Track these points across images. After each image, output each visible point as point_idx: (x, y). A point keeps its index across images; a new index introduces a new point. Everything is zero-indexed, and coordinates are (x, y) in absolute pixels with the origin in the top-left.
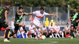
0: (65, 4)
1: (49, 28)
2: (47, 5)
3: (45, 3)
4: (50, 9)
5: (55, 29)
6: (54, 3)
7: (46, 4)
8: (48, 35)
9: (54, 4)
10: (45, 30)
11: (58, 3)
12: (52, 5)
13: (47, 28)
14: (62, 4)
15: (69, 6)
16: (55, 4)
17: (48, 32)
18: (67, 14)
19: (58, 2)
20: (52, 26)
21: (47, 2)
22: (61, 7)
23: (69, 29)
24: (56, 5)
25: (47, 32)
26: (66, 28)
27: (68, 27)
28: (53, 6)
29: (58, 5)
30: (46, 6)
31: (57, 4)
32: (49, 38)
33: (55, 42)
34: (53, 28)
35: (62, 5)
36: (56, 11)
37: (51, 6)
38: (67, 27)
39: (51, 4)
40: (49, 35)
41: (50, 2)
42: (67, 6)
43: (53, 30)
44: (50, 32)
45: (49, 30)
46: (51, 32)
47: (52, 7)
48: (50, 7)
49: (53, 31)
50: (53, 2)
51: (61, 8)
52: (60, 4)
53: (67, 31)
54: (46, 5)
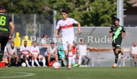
0: (49, 9)
1: (21, 50)
2: (19, 10)
3: (14, 7)
4: (23, 17)
5: (31, 52)
6: (30, 7)
7: (16, 8)
8: (18, 62)
9: (29, 9)
10: (14, 54)
11: (36, 8)
12: (27, 10)
13: (18, 50)
14: (43, 9)
15: (55, 12)
16: (32, 9)
17: (20, 57)
18: (52, 25)
19: (36, 6)
20: (25, 46)
21: (18, 6)
22: (42, 14)
23: (55, 53)
24: (33, 11)
25: (17, 57)
26: (50, 50)
27: (53, 48)
28: (29, 13)
29: (37, 11)
30: (17, 13)
31: (34, 9)
32: (20, 67)
33: (31, 74)
34: (28, 51)
35: (44, 11)
36: (33, 21)
37: (25, 13)
38: (51, 48)
39: (25, 10)
40: (20, 61)
41: (22, 6)
42: (51, 13)
43: (27, 53)
44: (22, 57)
45: (22, 54)
46: (24, 57)
47: (27, 14)
48: (22, 14)
49: (28, 56)
50: (28, 5)
51: (42, 16)
52: (40, 10)
53: (51, 55)
54: (16, 10)
